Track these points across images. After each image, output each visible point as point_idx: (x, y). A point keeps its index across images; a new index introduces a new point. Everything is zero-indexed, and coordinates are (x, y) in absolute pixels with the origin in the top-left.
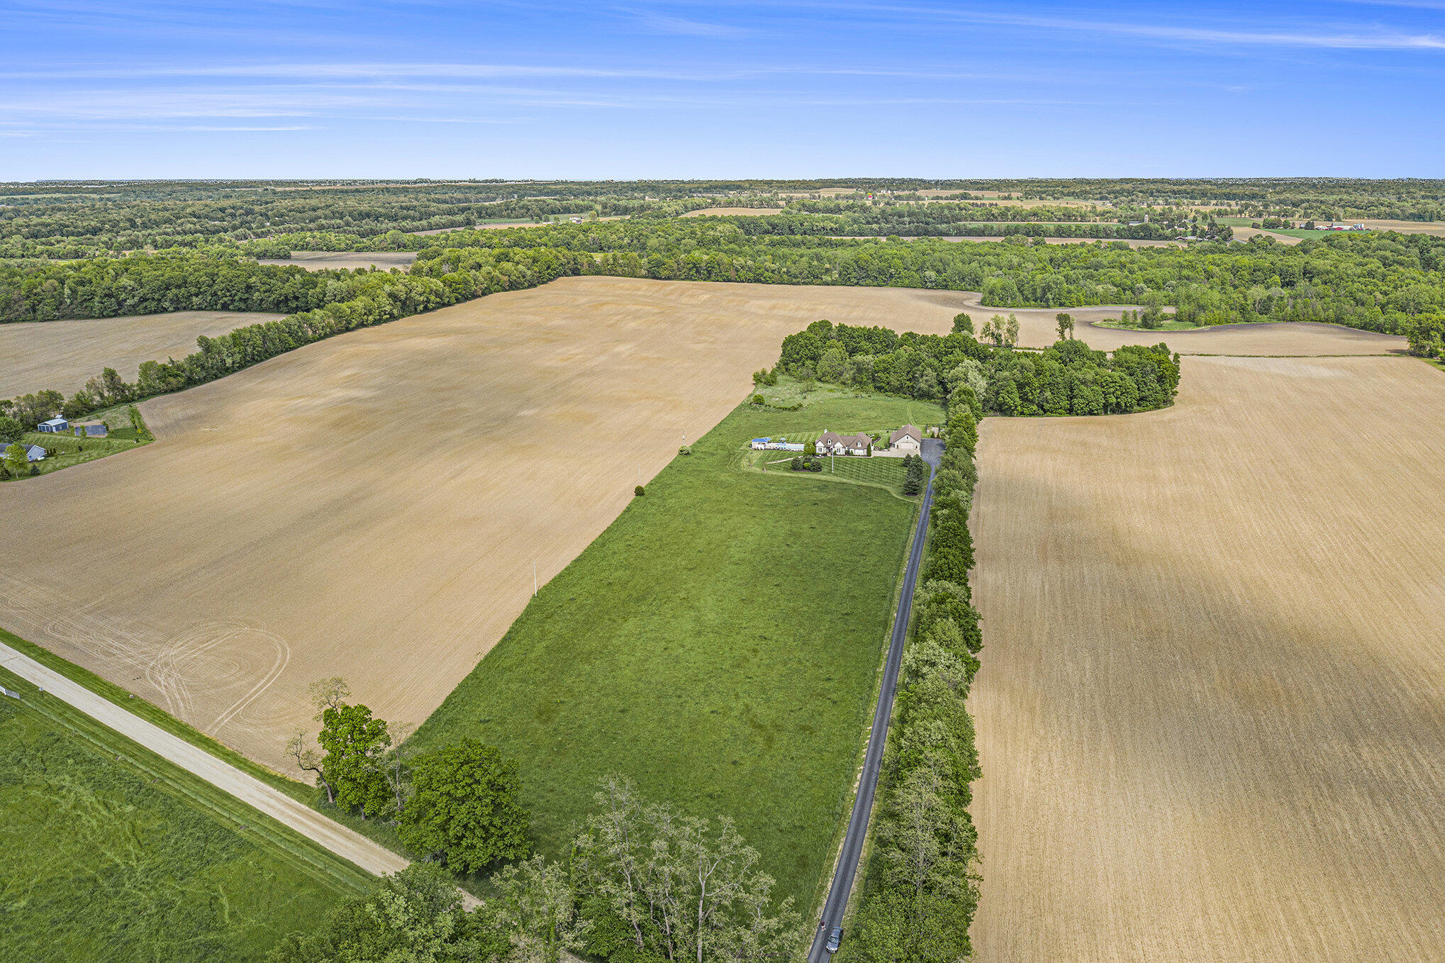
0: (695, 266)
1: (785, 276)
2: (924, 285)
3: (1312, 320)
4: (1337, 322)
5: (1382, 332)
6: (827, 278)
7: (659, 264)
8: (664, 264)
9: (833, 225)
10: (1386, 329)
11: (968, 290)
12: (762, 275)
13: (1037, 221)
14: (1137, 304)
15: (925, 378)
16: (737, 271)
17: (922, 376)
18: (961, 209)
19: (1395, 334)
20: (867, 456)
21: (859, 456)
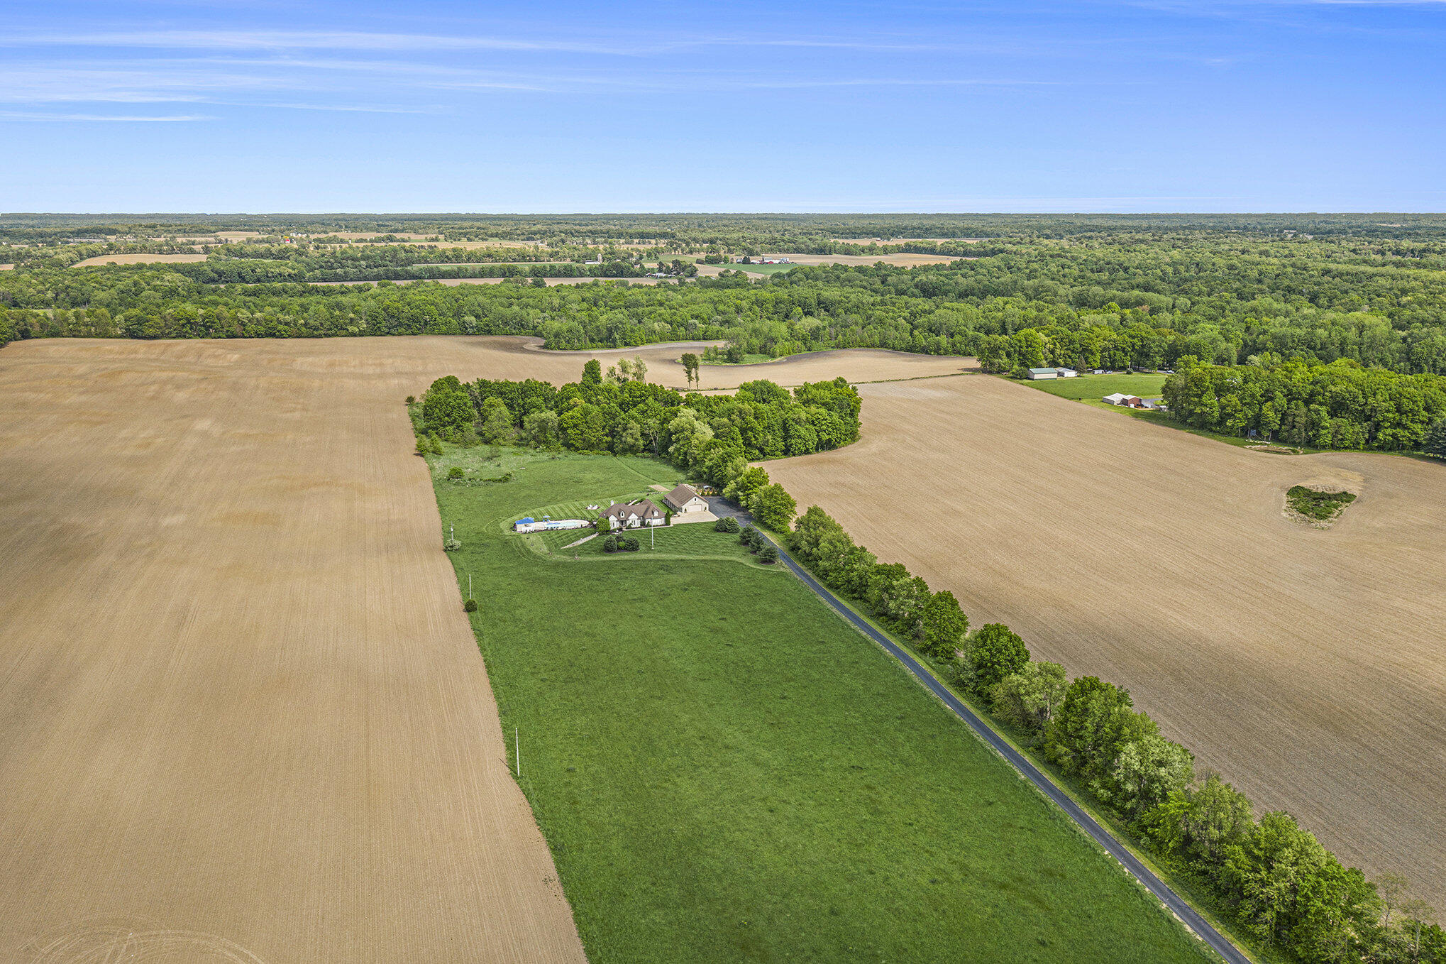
0: (189, 322)
1: (303, 329)
2: (464, 331)
3: (860, 346)
4: (882, 347)
5: (927, 353)
6: (351, 328)
7: (140, 321)
8: (148, 322)
9: (290, 270)
10: (931, 351)
11: (513, 334)
12: (275, 329)
13: (492, 262)
14: (693, 339)
15: (629, 431)
16: (244, 325)
17: (625, 429)
18: (406, 251)
19: (938, 354)
20: (666, 525)
21: (657, 526)
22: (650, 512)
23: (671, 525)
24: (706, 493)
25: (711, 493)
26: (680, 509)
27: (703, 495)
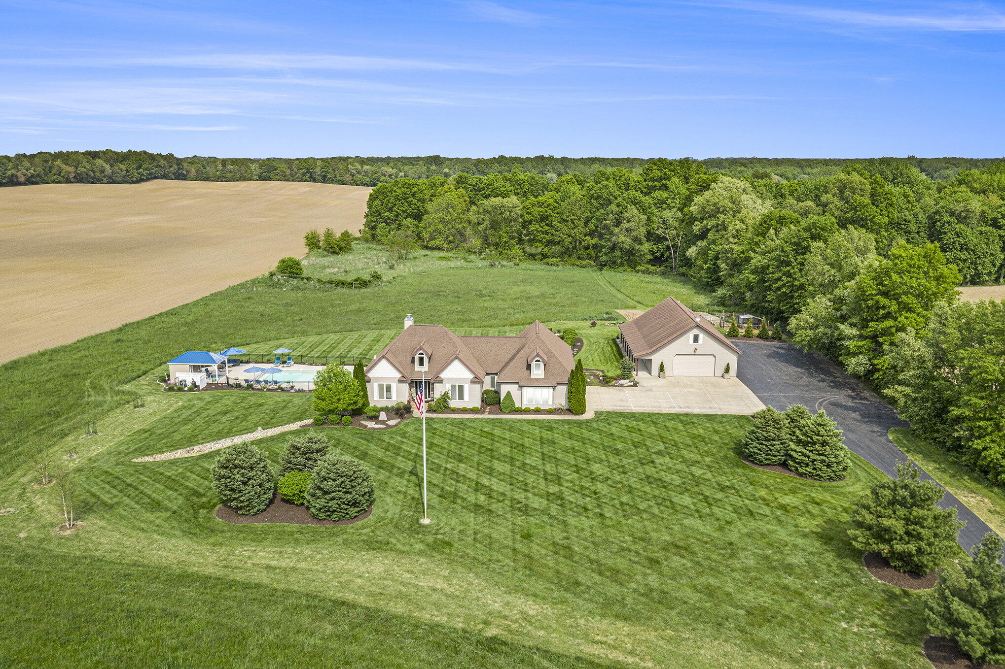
15: (625, 225)
17: (618, 224)
20: (570, 411)
21: (537, 411)
22: (520, 360)
23: (589, 415)
24: (742, 332)
25: (756, 332)
26: (646, 365)
27: (733, 334)
